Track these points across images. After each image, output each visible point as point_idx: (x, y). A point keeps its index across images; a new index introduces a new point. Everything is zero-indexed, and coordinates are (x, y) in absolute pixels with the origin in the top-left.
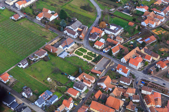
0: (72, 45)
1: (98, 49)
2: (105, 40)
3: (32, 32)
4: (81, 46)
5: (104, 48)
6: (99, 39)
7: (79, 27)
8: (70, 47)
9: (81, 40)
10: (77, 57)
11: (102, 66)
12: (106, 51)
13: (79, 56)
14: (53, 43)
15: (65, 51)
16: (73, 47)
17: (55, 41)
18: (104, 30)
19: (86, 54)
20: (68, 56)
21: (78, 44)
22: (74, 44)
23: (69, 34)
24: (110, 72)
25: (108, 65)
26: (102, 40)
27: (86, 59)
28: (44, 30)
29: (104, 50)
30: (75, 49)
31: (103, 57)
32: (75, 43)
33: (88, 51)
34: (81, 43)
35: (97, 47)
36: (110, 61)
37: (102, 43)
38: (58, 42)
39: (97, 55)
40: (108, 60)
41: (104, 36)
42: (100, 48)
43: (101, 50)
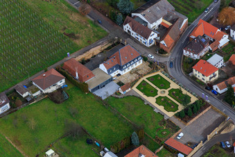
0: (135, 66)
1: (201, 83)
2: (225, 61)
3: (45, 19)
4: (157, 69)
5: (216, 82)
6: (210, 53)
7: (166, 18)
8: (127, 71)
9: (162, 52)
10: (140, 98)
11: (200, 131)
12: (220, 91)
13: (145, 97)
14: (87, 56)
15: (111, 80)
16: (135, 71)
17: (96, 50)
18: (228, 32)
19: (166, 94)
20: (117, 93)
21: (152, 64)
22: (139, 64)
23: (134, 34)
24: (215, 151)
25: (216, 131)
26: (216, 60)
27: (161, 108)
28: (75, 17)
29: (215, 87)
30: (141, 76)
31: (207, 105)
32: (145, 59)
33: (174, 86)
34: (162, 60)
35: (199, 76)
36: (223, 119)
37: (213, 68)
38: (102, 52)
39: (194, 99)
40: (219, 116)
41: (225, 47)
42: (207, 79)
43: (209, 87)
